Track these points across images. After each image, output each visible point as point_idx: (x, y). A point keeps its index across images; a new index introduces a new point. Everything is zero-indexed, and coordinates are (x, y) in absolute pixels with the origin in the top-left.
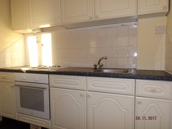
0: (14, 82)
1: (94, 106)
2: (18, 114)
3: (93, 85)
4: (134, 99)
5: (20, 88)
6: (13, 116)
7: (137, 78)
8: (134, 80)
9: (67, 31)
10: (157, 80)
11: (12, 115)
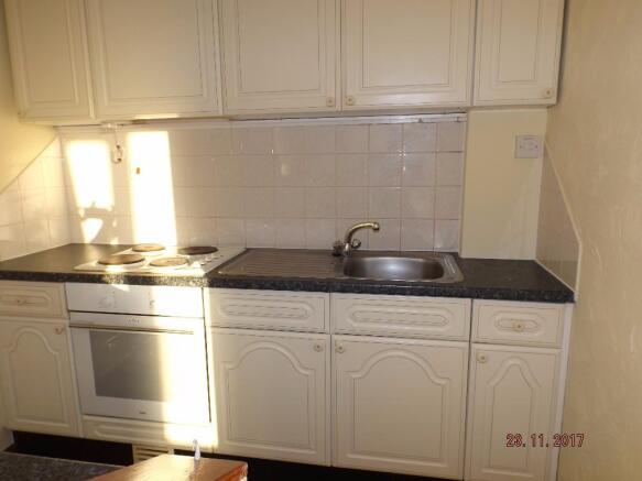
0: (65, 314)
1: (354, 375)
2: (86, 417)
3: (353, 317)
4: (467, 351)
5: (91, 332)
6: (66, 425)
7: (478, 297)
8: (468, 300)
9: (234, 127)
10: (530, 300)
11: (63, 422)
